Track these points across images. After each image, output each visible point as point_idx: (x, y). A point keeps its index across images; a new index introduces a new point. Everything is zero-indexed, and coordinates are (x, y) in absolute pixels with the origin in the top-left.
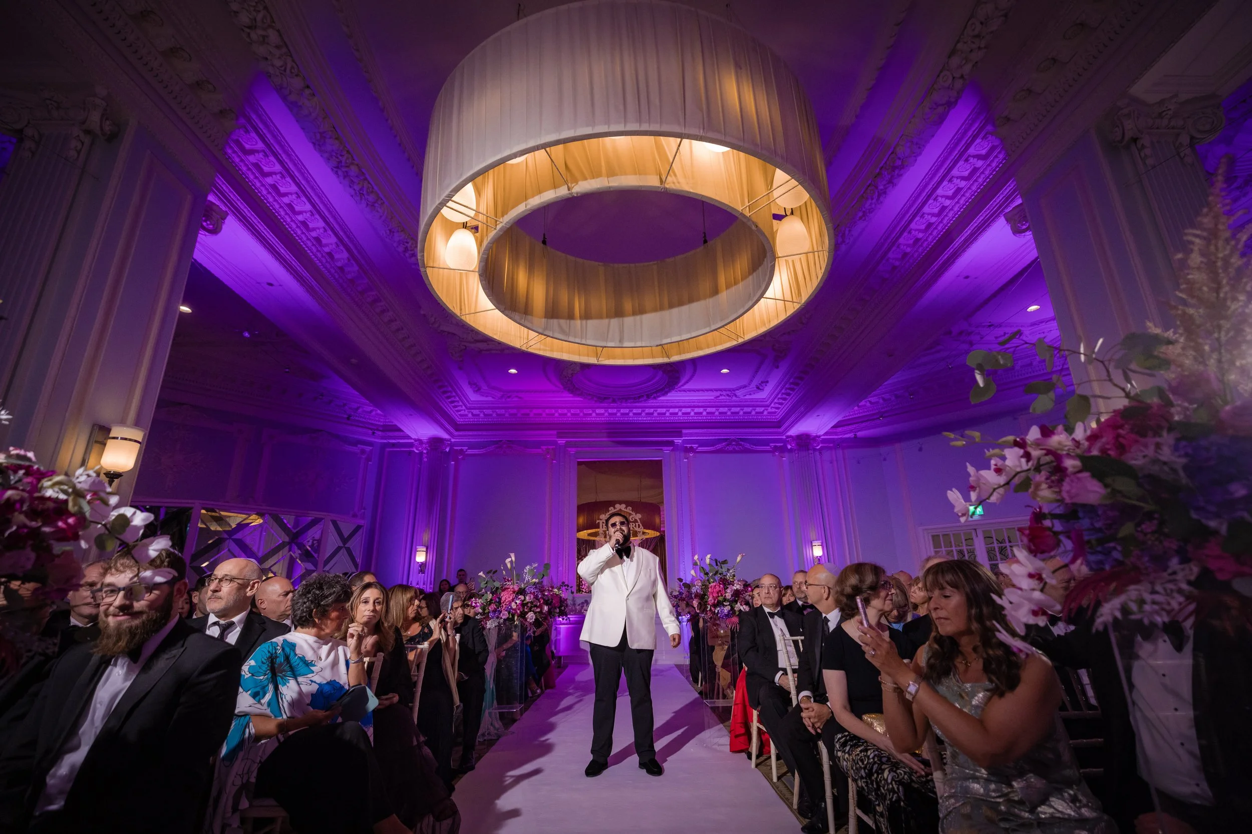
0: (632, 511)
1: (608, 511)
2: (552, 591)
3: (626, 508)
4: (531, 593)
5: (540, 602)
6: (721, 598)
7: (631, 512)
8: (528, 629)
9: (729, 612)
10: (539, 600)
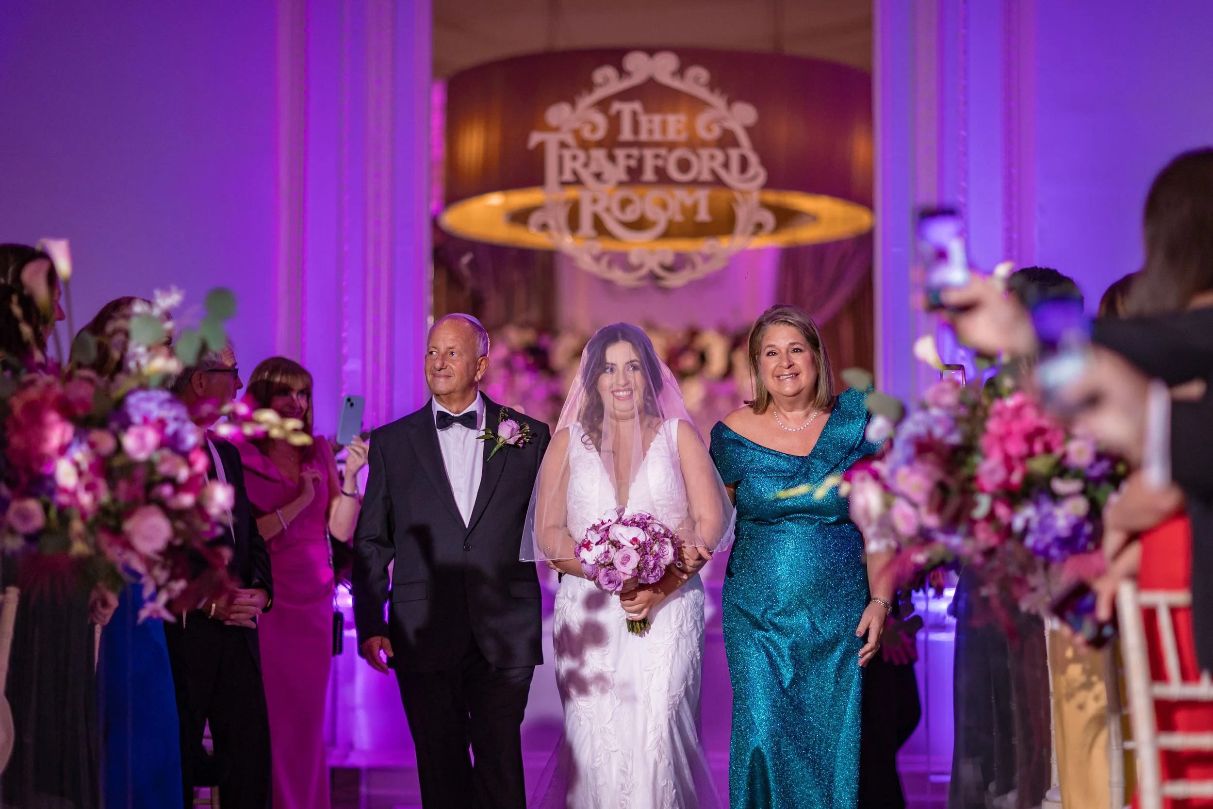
0: (712, 86)
1: (590, 87)
2: (248, 419)
3: (680, 72)
4: (146, 421)
5: (190, 464)
6: (1040, 464)
7: (703, 93)
8: (148, 591)
9: (1076, 528)
10: (185, 455)
